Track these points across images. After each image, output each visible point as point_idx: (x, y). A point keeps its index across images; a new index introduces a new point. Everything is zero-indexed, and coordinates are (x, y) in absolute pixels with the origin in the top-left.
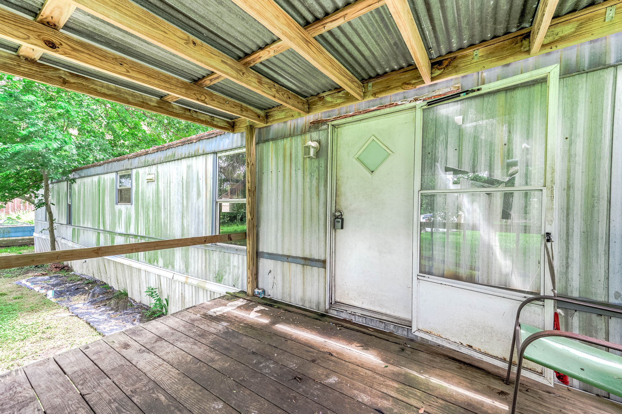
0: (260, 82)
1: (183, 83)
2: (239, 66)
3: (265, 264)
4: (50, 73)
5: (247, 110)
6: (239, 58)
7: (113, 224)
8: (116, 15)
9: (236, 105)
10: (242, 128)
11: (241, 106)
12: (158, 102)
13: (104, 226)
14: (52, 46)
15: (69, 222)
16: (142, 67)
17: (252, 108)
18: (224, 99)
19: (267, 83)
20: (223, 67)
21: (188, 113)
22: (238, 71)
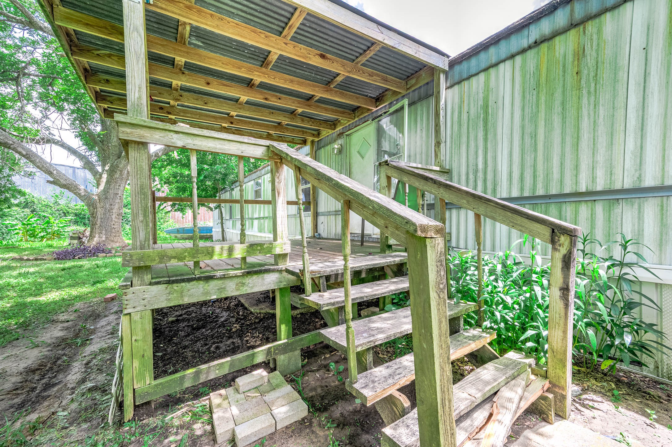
0: (303, 121)
1: (274, 126)
2: (292, 116)
3: (321, 219)
4: (229, 131)
5: (306, 132)
6: (292, 113)
7: (253, 213)
8: (248, 112)
9: (300, 131)
10: (309, 143)
11: (303, 131)
12: (267, 135)
13: (248, 215)
14: (232, 123)
15: (231, 218)
16: (258, 123)
17: (309, 131)
18: (293, 129)
19: (307, 120)
20: (284, 119)
21: (280, 138)
22: (291, 118)
